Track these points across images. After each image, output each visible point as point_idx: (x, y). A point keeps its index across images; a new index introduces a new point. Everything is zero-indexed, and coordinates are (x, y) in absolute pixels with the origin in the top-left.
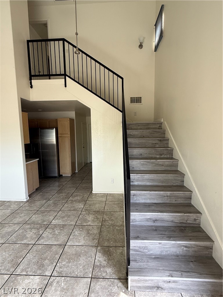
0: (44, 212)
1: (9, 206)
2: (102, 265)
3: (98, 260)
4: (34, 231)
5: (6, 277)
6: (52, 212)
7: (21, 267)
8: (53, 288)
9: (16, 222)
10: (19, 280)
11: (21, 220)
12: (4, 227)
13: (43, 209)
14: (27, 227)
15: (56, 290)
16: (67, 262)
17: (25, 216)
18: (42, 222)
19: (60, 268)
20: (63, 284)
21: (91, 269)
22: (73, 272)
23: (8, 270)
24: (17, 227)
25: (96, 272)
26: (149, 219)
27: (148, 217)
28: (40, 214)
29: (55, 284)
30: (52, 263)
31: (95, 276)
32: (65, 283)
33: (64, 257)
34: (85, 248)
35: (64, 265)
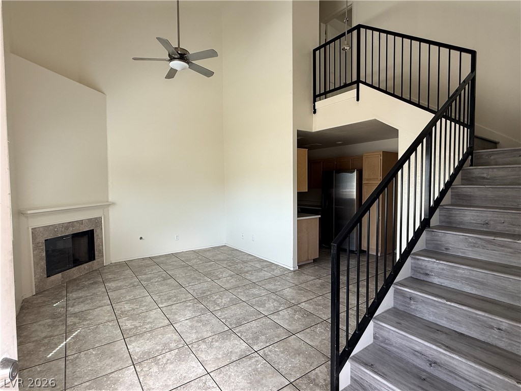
0: (302, 290)
1: (274, 270)
2: (317, 381)
3: (316, 374)
4: (276, 304)
5: (226, 328)
6: (311, 293)
7: (241, 329)
8: (249, 363)
9: (267, 288)
10: (232, 337)
11: (273, 287)
12: (255, 288)
13: (303, 286)
14: (273, 297)
15: (250, 366)
16: (280, 351)
17: (280, 285)
18: (291, 299)
19: (270, 351)
20: (259, 366)
21: (298, 376)
22: (278, 364)
23: (231, 324)
24: (264, 293)
25: (301, 382)
26: (417, 352)
27: (417, 348)
28: (295, 290)
29: (254, 360)
30: (267, 343)
31: (297, 385)
32: (262, 366)
33: (282, 344)
34: (314, 351)
35: (275, 351)
